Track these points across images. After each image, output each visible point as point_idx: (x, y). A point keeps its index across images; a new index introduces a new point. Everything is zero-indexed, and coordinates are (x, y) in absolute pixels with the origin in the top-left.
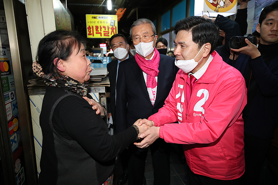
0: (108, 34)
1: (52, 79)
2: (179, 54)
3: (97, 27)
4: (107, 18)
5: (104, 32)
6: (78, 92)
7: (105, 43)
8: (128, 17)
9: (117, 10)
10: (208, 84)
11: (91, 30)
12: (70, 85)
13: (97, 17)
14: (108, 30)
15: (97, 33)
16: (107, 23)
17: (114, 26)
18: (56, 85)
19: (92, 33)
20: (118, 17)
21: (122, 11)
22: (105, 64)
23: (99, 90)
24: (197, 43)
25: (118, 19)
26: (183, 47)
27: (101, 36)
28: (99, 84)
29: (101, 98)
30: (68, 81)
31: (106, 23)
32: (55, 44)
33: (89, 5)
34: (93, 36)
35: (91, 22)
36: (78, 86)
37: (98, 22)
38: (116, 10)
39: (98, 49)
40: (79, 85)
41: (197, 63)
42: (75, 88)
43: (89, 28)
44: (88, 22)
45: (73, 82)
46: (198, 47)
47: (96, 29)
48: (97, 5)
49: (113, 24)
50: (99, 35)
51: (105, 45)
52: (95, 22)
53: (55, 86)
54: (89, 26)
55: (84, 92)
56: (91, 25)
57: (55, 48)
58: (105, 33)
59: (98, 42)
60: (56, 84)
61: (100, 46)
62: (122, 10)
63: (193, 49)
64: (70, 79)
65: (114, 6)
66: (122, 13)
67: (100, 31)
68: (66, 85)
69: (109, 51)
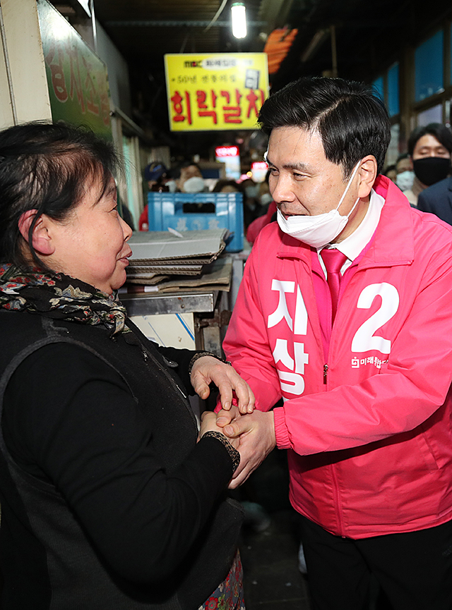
0: (239, 115)
1: (9, 287)
2: (289, 198)
3: (201, 96)
4: (233, 63)
5: (225, 108)
6: (95, 320)
7: (233, 144)
8: (306, 57)
9: (269, 35)
10: (391, 267)
11: (181, 107)
12: (67, 302)
13: (200, 62)
14: (238, 102)
15: (201, 114)
16: (234, 81)
17: (257, 88)
18: (21, 305)
19: (185, 113)
20: (269, 59)
21: (283, 39)
22: (221, 216)
23: (195, 304)
24: (338, 163)
25: (269, 67)
26: (299, 178)
27: (215, 122)
28: (196, 285)
29: (204, 329)
30: (59, 290)
31: (229, 81)
32: (27, 165)
33: (174, 23)
34: (190, 122)
35: (183, 80)
36: (94, 302)
37: (205, 78)
38: (263, 36)
39: (209, 164)
40: (97, 299)
41: (346, 218)
42: (83, 308)
43: (177, 98)
44: (173, 80)
45: (76, 292)
46: (343, 172)
47: (198, 100)
48: (202, 23)
49: (252, 84)
50: (210, 120)
51: (234, 150)
52: (195, 78)
53: (19, 308)
54: (177, 93)
55: (114, 318)
56: (181, 89)
57: (27, 180)
58: (228, 112)
59: (209, 142)
60: (23, 301)
61: (216, 155)
62: (283, 34)
63: (332, 181)
64: (65, 281)
65: (254, 24)
66: (286, 44)
67: (210, 109)
68: (55, 302)
69: (250, 171)
